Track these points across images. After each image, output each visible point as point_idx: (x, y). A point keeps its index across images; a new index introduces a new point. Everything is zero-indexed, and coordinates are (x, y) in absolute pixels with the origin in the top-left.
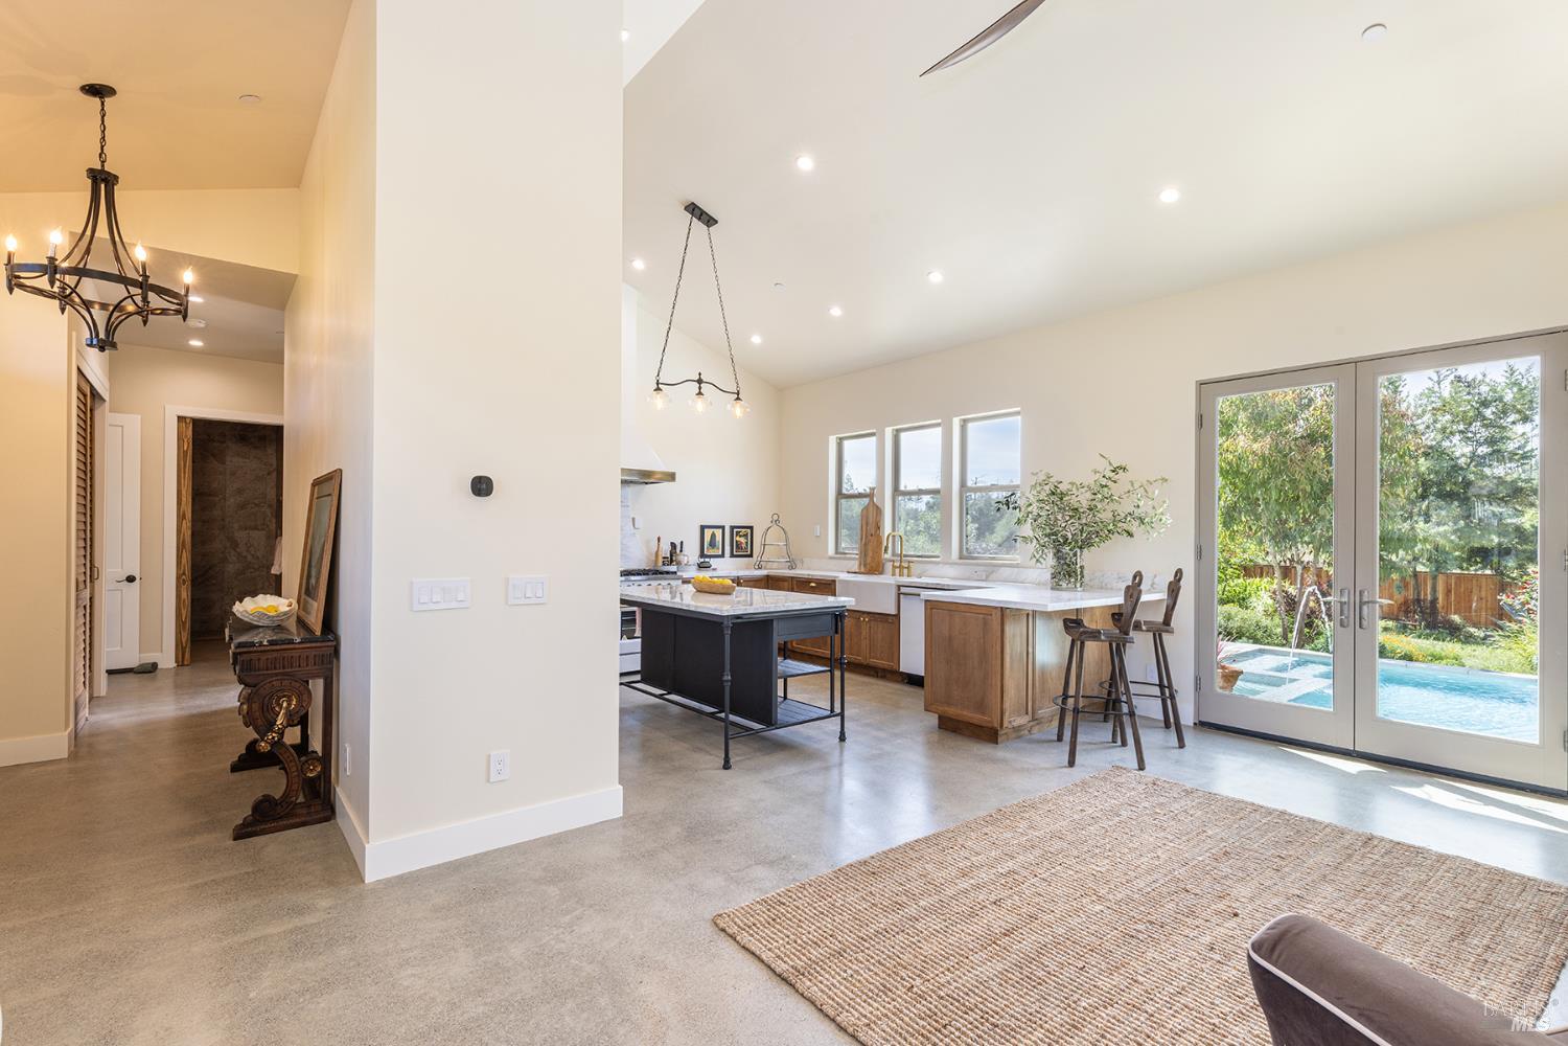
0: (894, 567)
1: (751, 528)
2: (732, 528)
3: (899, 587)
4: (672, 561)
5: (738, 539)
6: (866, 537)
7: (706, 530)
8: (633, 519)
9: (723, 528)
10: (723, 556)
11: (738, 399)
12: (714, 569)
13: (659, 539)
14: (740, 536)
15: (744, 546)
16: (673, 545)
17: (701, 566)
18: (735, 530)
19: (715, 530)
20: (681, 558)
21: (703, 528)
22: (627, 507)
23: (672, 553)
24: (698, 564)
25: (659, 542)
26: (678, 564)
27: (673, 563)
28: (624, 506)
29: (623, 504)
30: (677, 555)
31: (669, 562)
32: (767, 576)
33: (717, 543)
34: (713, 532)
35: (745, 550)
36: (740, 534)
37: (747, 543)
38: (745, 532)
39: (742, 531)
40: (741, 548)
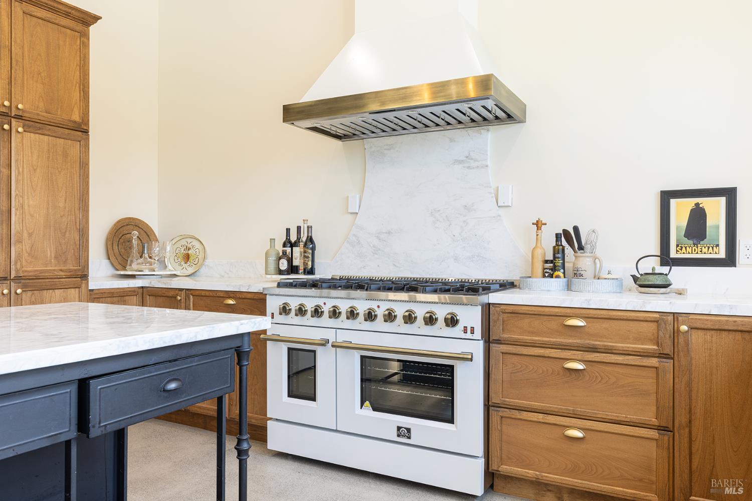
4: (554, 269)
7: (673, 202)
8: (497, 189)
9: (729, 193)
10: (729, 261)
12: (680, 293)
13: (538, 225)
16: (564, 235)
17: (644, 283)
19: (706, 203)
20: (585, 262)
21: (666, 197)
22: (482, 167)
23: (558, 251)
24: (634, 277)
25: (539, 228)
26: (577, 274)
27: (556, 273)
28: (478, 167)
29: (476, 164)
30: (576, 257)
31: (552, 269)
33: (709, 231)
34: (697, 205)
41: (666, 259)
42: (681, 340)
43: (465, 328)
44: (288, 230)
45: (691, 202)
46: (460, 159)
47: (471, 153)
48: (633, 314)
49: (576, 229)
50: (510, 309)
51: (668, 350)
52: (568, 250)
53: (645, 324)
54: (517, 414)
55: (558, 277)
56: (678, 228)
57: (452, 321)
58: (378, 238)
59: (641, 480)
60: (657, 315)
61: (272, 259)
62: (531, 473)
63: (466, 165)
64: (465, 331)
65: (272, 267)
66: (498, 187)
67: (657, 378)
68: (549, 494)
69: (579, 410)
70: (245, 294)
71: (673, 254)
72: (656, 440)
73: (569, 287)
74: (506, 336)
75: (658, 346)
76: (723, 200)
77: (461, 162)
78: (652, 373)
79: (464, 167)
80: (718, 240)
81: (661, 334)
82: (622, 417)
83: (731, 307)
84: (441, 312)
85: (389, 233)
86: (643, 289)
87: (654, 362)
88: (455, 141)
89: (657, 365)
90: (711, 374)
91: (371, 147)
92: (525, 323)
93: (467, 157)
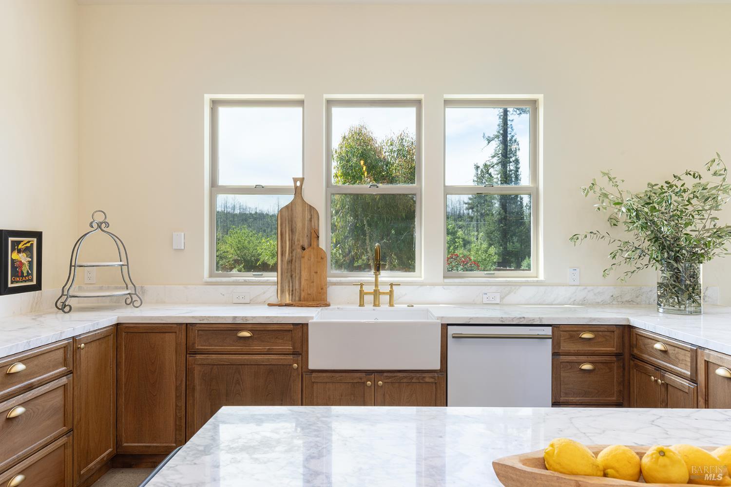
0: (362, 294)
1: (38, 235)
2: (6, 235)
3: (445, 327)
5: (15, 256)
6: (292, 250)
14: (19, 251)
15: (25, 269)
18: (10, 239)
32: (117, 325)
35: (27, 278)
36: (20, 247)
37: (31, 263)
38: (29, 242)
39: (22, 241)
40: (20, 275)
42: (78, 355)
51: (71, 368)
53: (59, 351)
60: (66, 342)
67: (64, 394)
69: (21, 453)
75: (65, 366)
78: (63, 391)
81: (67, 356)
82: (47, 439)
89: (65, 382)
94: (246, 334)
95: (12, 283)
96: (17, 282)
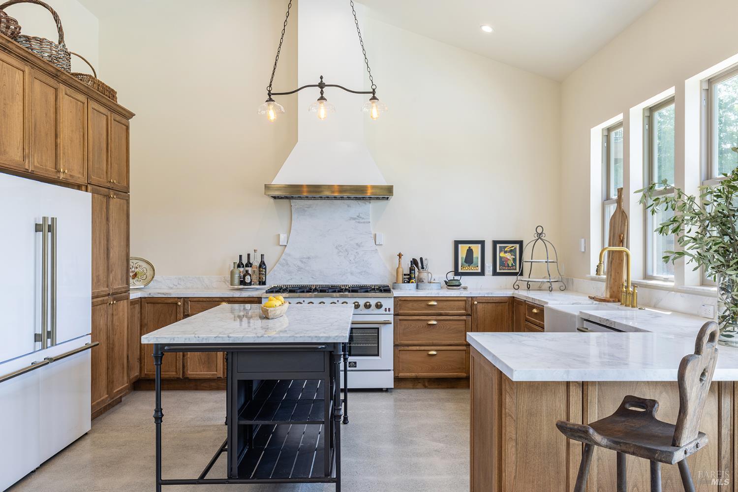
1: (521, 243)
2: (495, 243)
4: (410, 279)
5: (502, 254)
7: (460, 245)
8: (375, 235)
9: (482, 243)
10: (482, 273)
11: (374, 98)
12: (465, 288)
13: (400, 255)
14: (506, 252)
15: (510, 263)
16: (414, 262)
17: (449, 284)
18: (498, 246)
19: (473, 246)
20: (424, 275)
21: (457, 243)
22: (367, 223)
23: (411, 269)
24: (445, 281)
25: (400, 257)
26: (420, 281)
27: (412, 281)
28: (364, 222)
29: (363, 220)
30: (419, 272)
31: (408, 279)
32: (514, 297)
33: (474, 260)
34: (470, 247)
35: (512, 268)
36: (506, 249)
37: (514, 260)
38: (512, 247)
39: (508, 246)
40: (506, 265)
41: (457, 273)
42: (474, 307)
43: (386, 309)
44: (241, 256)
45: (467, 246)
46: (354, 217)
47: (361, 215)
48: (456, 298)
49: (421, 259)
50: (404, 299)
51: (470, 313)
52: (416, 269)
53: (461, 302)
54: (407, 348)
55: (412, 282)
56: (462, 258)
57: (379, 306)
58: (302, 262)
59: (459, 368)
60: (465, 298)
61: (236, 276)
62: (413, 375)
63: (357, 221)
64: (386, 310)
65: (237, 281)
66: (376, 234)
67: (465, 324)
68: (419, 384)
69: (435, 342)
70: (237, 299)
71: (460, 271)
72: (465, 350)
73: (417, 288)
74: (401, 312)
75: (465, 311)
76: (480, 245)
77: (354, 219)
78: (464, 323)
79: (356, 222)
80: (478, 264)
81: (467, 306)
82: (452, 342)
83: (492, 293)
84: (373, 302)
85: (309, 258)
86: (449, 287)
87: (464, 318)
88: (350, 207)
89: (465, 319)
90: (485, 320)
91: (296, 205)
92: (410, 305)
93: (358, 216)
94: (535, 311)
95: (500, 269)
96: (504, 270)
